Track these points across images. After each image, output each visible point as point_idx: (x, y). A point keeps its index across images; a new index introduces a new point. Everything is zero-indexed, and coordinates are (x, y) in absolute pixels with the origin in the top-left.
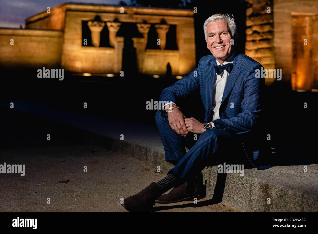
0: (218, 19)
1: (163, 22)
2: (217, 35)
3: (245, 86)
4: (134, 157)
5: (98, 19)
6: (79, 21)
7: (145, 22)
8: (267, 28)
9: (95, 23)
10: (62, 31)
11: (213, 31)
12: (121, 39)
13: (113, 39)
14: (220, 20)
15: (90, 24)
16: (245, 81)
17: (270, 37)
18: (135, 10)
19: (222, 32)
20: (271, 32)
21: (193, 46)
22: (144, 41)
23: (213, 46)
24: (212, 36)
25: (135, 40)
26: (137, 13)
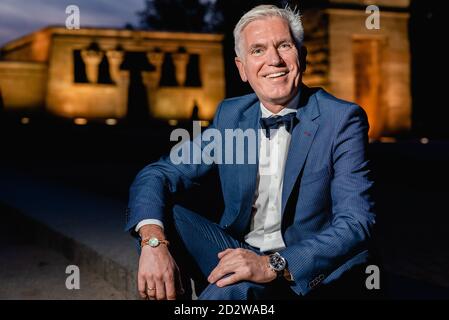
0: (271, 14)
1: (182, 50)
2: (271, 48)
3: (335, 158)
4: (105, 279)
5: (94, 48)
6: (69, 50)
7: (157, 50)
8: (320, 57)
9: (92, 52)
10: (47, 63)
11: (261, 41)
12: (126, 73)
13: (116, 74)
14: (274, 18)
15: (84, 53)
16: (335, 144)
17: (323, 68)
18: (144, 34)
19: (281, 43)
20: (326, 62)
21: (221, 82)
22: (156, 75)
23: (261, 73)
24: (258, 51)
25: (145, 74)
26: (147, 39)
